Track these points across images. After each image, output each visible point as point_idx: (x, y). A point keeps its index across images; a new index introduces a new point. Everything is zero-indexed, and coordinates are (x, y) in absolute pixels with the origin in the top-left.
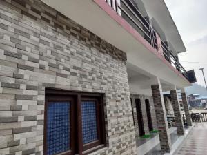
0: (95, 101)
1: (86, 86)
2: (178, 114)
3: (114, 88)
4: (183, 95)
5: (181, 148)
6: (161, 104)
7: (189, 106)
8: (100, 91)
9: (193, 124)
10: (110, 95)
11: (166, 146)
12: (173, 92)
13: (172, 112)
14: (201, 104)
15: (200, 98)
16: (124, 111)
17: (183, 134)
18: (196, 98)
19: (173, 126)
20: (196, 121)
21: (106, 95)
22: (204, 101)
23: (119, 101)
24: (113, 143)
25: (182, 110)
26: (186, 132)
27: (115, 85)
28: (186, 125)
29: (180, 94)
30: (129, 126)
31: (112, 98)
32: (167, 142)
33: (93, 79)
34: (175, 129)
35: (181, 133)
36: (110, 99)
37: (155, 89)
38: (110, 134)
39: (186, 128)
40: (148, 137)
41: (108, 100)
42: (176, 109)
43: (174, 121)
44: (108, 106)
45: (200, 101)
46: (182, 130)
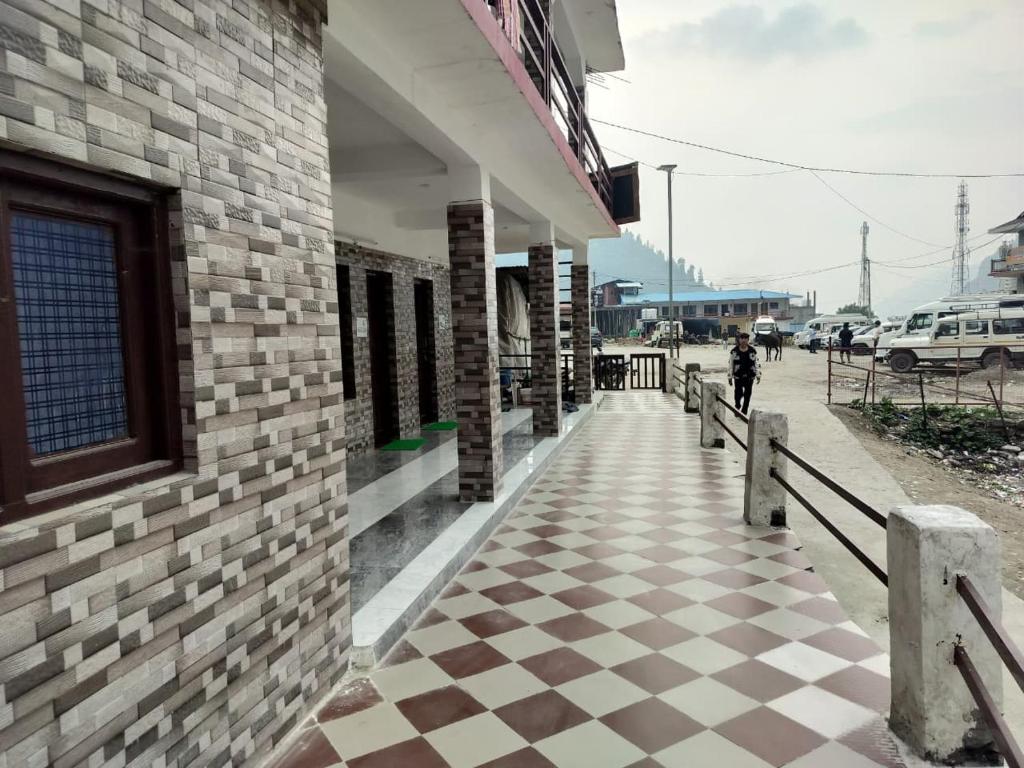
0: (115, 227)
1: (43, 116)
2: (544, 354)
3: (237, 168)
4: (580, 273)
5: (537, 484)
6: (481, 297)
7: (594, 330)
8: (143, 170)
9: (597, 396)
10: (214, 206)
11: (480, 475)
12: (541, 255)
13: (524, 347)
14: (639, 325)
15: (638, 300)
16: (293, 305)
17: (554, 432)
18: (626, 300)
19: (522, 403)
20: (609, 387)
21: (187, 198)
22: (650, 314)
23: (268, 249)
24: (222, 454)
25: (565, 344)
26: (567, 423)
27: (249, 157)
28: (572, 400)
29: (567, 270)
30: (313, 381)
31: (224, 223)
32: (489, 458)
33: (93, 80)
34: (528, 413)
35: (545, 427)
36: (211, 225)
37: (463, 222)
38: (204, 409)
39: (568, 410)
40: (411, 446)
41: (199, 232)
42: (541, 331)
43: (526, 383)
44: (195, 264)
45: (636, 311)
46: (553, 417)
